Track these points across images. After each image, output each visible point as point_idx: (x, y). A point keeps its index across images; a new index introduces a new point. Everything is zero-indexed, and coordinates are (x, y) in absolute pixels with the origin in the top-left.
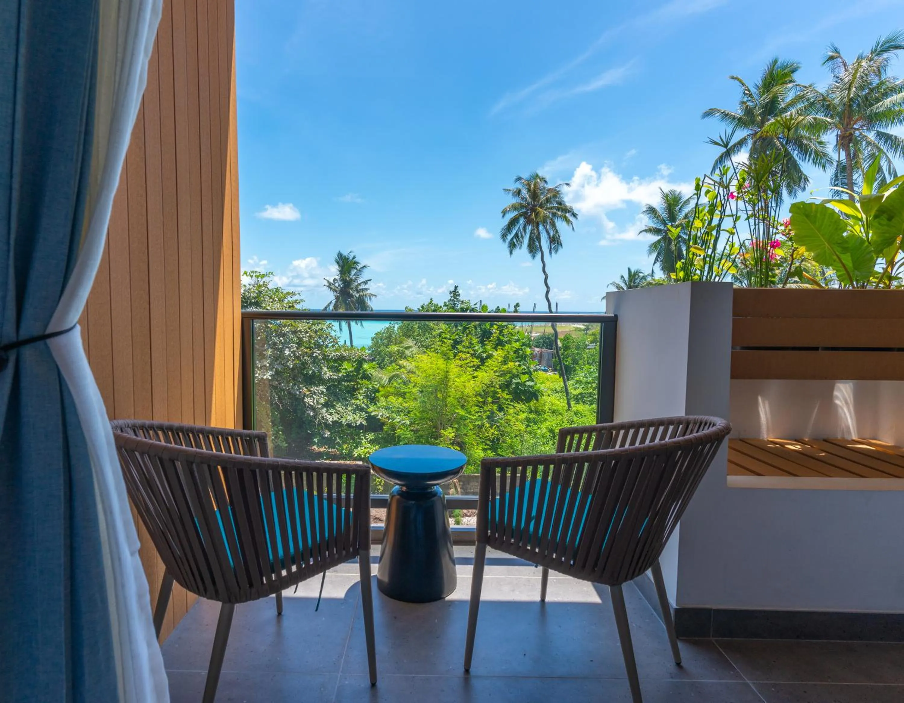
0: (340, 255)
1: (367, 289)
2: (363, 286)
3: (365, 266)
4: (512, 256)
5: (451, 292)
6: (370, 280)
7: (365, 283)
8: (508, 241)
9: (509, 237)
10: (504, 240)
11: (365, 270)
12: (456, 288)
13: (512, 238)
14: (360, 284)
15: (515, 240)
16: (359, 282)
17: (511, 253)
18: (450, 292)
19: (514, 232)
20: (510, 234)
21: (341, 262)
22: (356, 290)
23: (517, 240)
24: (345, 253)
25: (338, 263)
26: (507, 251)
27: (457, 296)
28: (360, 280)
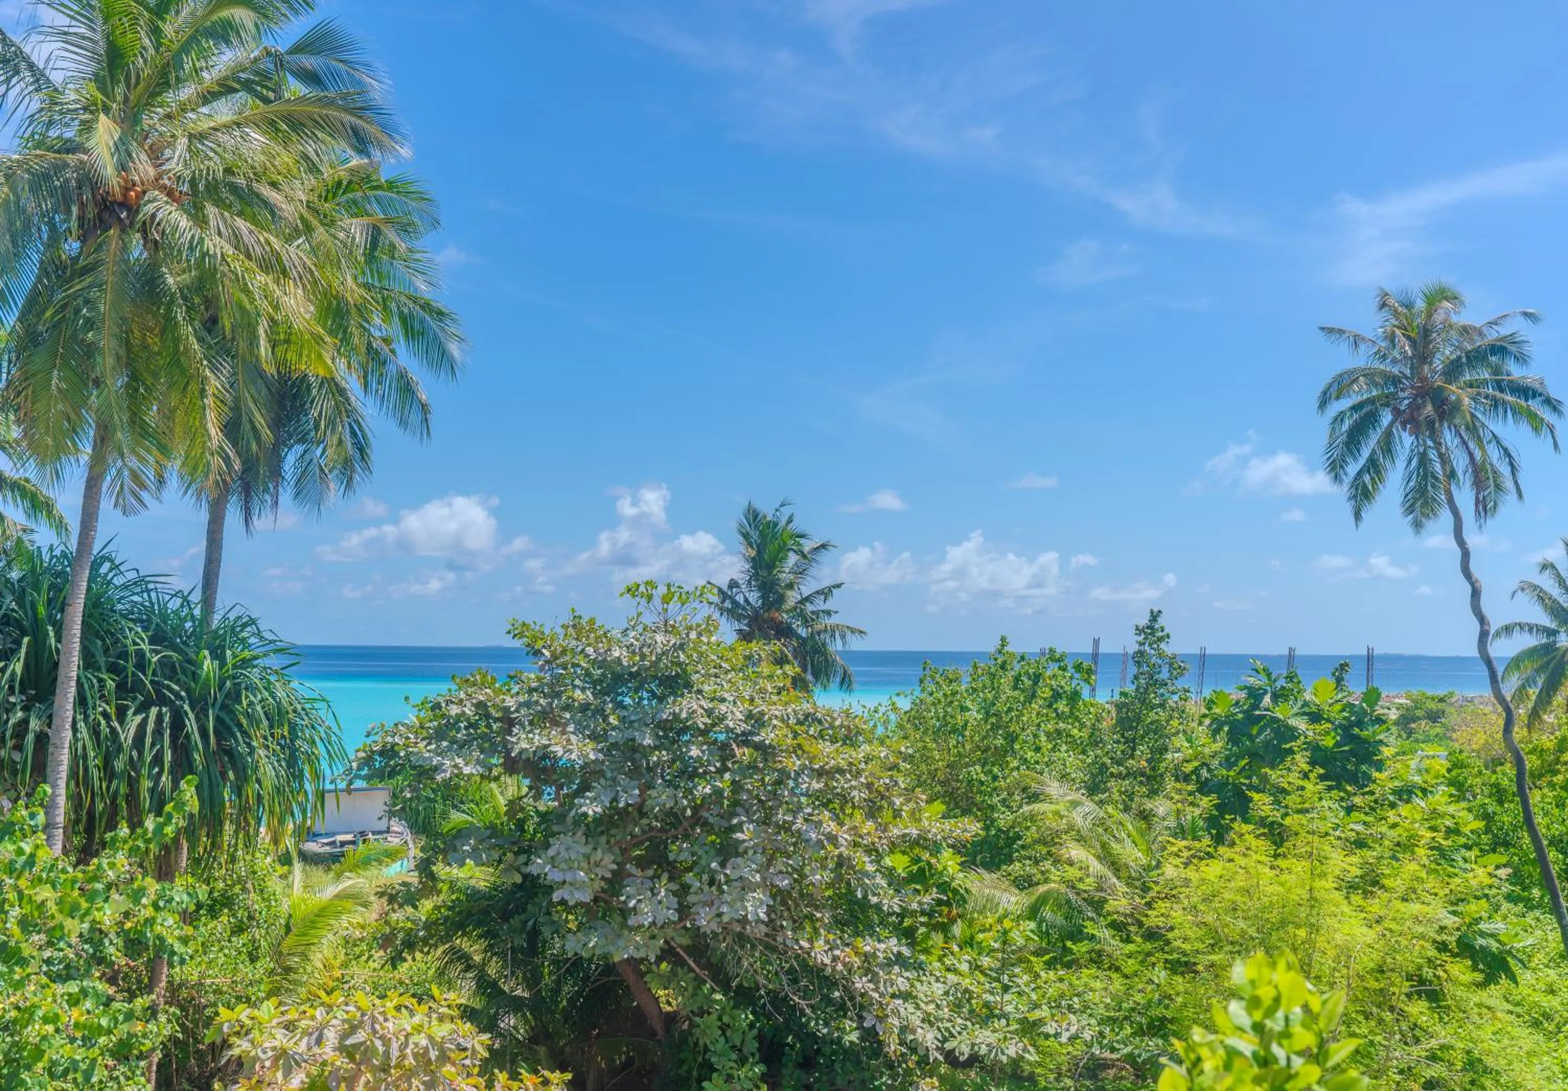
0: (753, 516)
1: (828, 613)
2: (819, 604)
3: (823, 546)
4: (1362, 525)
5: (1139, 630)
6: (838, 586)
7: (826, 593)
8: (1347, 480)
9: (1353, 468)
10: (1337, 479)
11: (824, 557)
12: (1154, 616)
13: (1359, 474)
14: (807, 599)
15: (1367, 478)
16: (806, 591)
17: (1358, 516)
18: (1137, 629)
19: (1366, 453)
20: (1355, 459)
21: (755, 535)
22: (802, 615)
23: (1372, 479)
24: (767, 510)
25: (746, 536)
26: (1348, 508)
27: (1160, 639)
28: (806, 589)
